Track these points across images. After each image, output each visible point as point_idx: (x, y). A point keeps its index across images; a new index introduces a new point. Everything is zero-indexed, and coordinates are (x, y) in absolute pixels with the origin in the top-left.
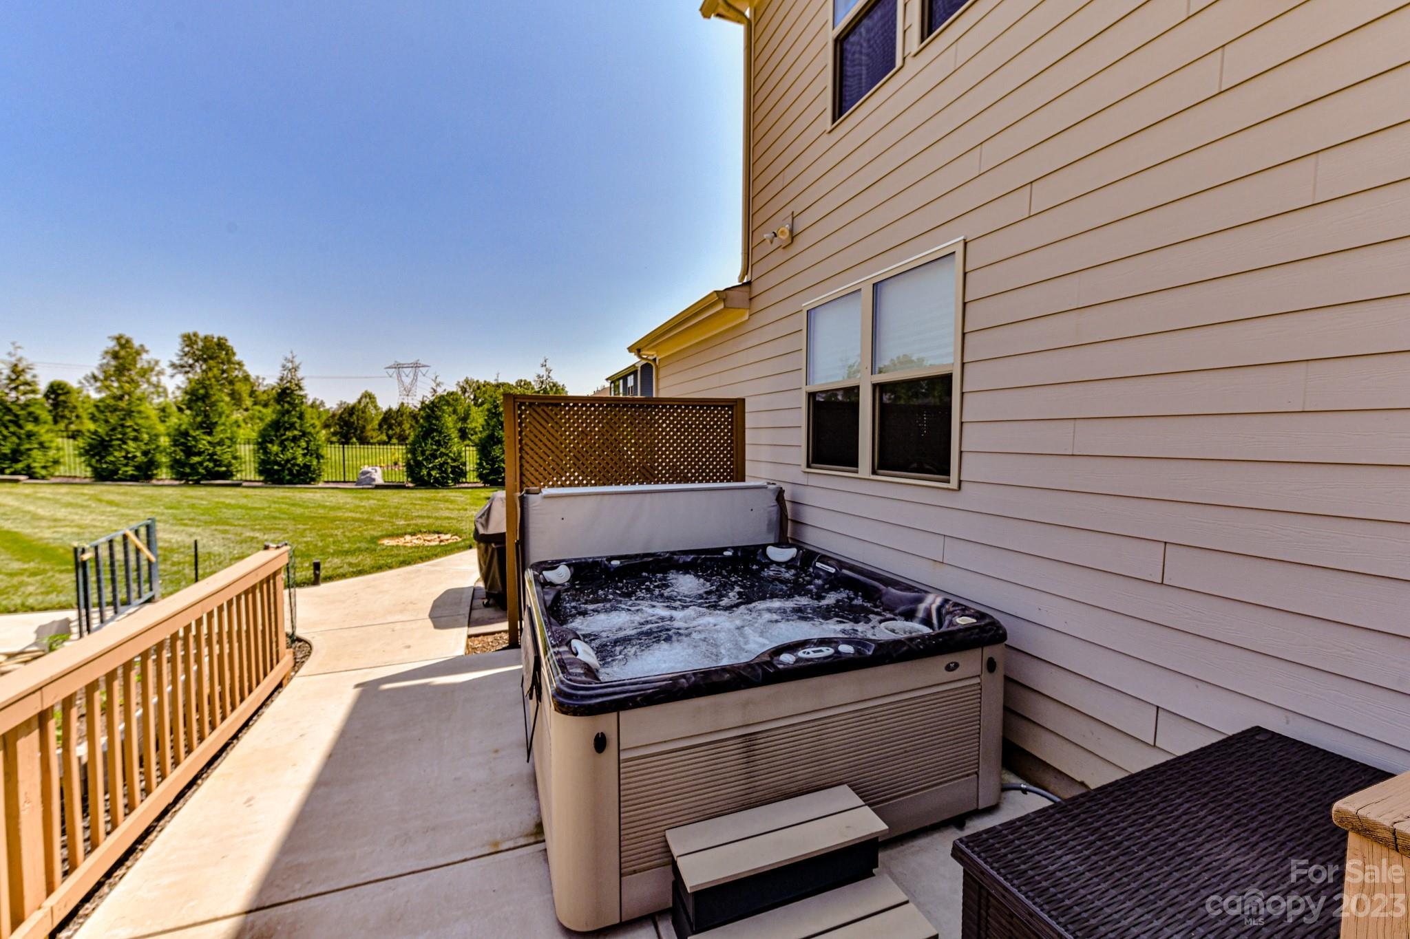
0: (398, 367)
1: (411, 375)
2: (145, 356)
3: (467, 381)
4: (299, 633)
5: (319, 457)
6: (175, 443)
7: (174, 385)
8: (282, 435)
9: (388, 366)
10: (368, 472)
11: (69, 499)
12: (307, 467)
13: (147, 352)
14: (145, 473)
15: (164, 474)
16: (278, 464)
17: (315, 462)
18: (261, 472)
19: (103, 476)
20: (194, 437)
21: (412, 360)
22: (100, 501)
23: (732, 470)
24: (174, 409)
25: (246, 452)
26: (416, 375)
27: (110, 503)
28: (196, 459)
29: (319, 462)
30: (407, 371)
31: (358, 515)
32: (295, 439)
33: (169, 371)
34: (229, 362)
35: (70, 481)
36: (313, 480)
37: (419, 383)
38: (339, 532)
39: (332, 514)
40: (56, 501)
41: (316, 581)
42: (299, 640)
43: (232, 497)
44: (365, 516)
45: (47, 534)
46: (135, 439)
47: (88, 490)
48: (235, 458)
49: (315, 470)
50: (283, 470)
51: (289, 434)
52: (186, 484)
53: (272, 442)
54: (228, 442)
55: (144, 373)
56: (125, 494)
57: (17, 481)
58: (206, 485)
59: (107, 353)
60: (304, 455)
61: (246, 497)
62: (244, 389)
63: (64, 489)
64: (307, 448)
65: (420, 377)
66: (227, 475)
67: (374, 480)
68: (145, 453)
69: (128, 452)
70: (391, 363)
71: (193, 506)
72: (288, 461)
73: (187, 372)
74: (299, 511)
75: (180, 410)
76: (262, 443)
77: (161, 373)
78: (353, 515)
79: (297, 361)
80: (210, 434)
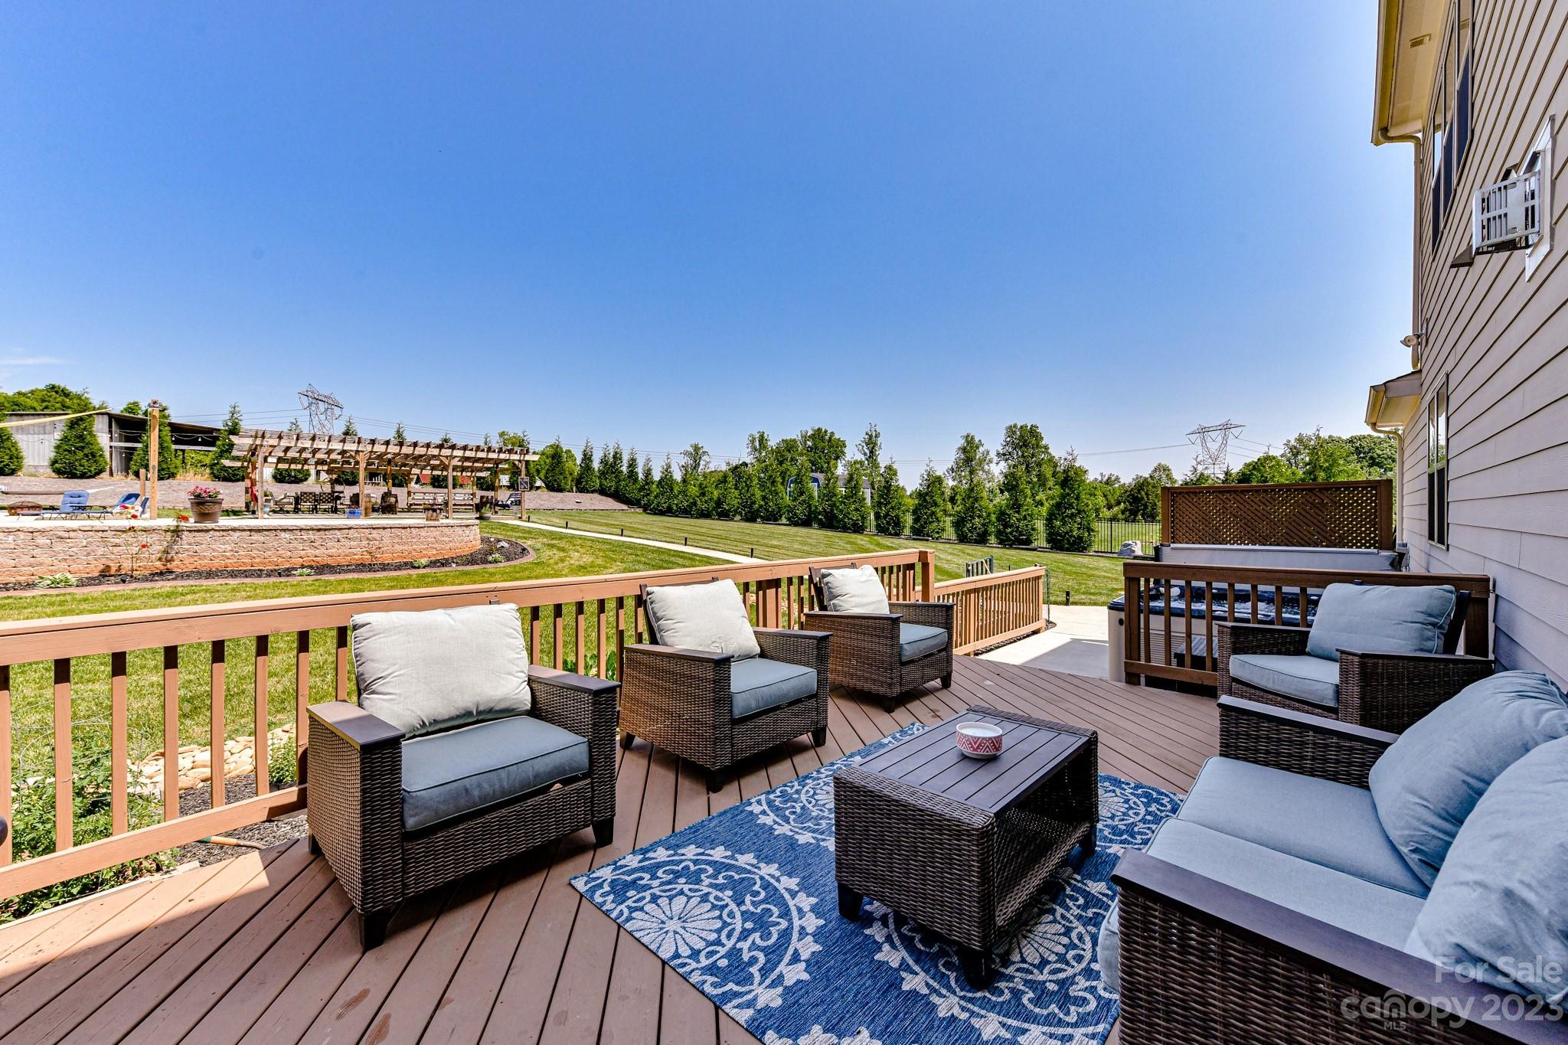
0: (1203, 431)
1: (1220, 439)
2: (981, 449)
3: (1300, 440)
4: (1051, 620)
5: (1089, 530)
6: (998, 519)
7: (998, 470)
8: (1063, 513)
9: (1190, 432)
10: (1129, 545)
11: (950, 551)
12: (1080, 538)
13: (982, 445)
14: (982, 540)
15: (993, 539)
16: (1061, 536)
17: (1086, 534)
18: (1048, 541)
19: (963, 539)
20: (1009, 515)
21: (1223, 421)
22: (964, 553)
23: (1376, 542)
24: (998, 491)
25: (1040, 525)
26: (1225, 438)
27: (968, 554)
28: (1009, 530)
29: (1089, 535)
30: (1213, 434)
31: (1110, 575)
32: (1072, 516)
33: (995, 459)
34: (1038, 446)
35: (948, 541)
36: (1085, 549)
37: (1228, 448)
38: (1091, 583)
39: (1092, 572)
40: (946, 551)
41: (1067, 603)
42: (1051, 622)
43: (1030, 556)
44: (1114, 576)
45: (946, 566)
46: (979, 517)
47: (957, 546)
48: (1033, 529)
49: (1086, 541)
50: (1063, 540)
51: (1069, 512)
52: (1005, 547)
53: (1056, 519)
54: (1029, 518)
55: (981, 462)
56: (975, 550)
57: (928, 540)
58: (1016, 548)
59: (959, 448)
60: (1079, 529)
61: (1038, 557)
62: (1048, 471)
63: (948, 546)
64: (1080, 524)
65: (1231, 440)
66: (1028, 542)
67: (1134, 551)
68: (983, 525)
69: (973, 524)
70: (1195, 428)
71: (1008, 560)
72: (1067, 533)
73: (1007, 460)
74: (1069, 568)
75: (1002, 492)
76: (1050, 520)
77: (991, 461)
78: (1106, 574)
79: (1075, 453)
80: (1018, 512)
